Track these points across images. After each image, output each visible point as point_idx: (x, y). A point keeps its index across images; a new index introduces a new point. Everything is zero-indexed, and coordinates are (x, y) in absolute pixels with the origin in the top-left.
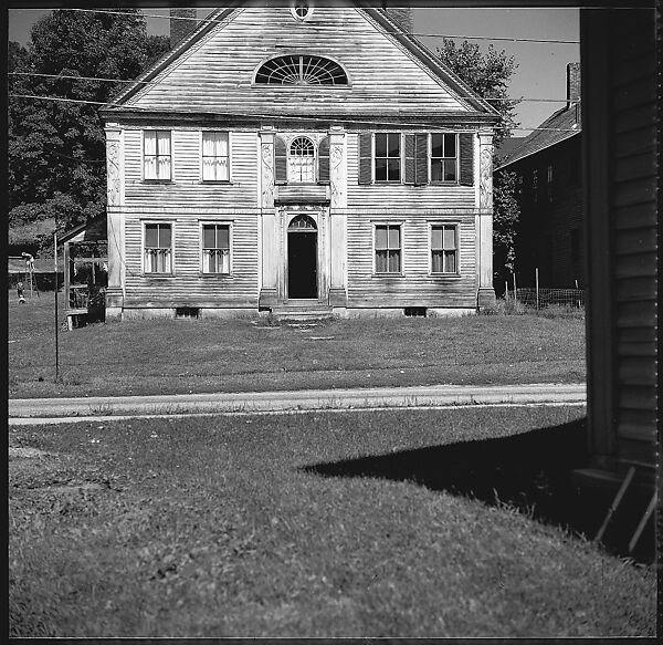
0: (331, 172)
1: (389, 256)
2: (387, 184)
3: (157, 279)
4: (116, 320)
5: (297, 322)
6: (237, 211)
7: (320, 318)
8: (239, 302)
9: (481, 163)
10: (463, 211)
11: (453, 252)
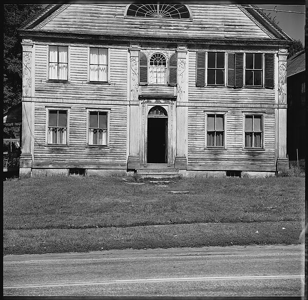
0: (178, 77)
1: (216, 135)
2: (215, 87)
3: (56, 149)
4: (27, 176)
5: (156, 179)
6: (113, 102)
7: (171, 177)
8: (113, 165)
10: (266, 106)
11: (259, 134)
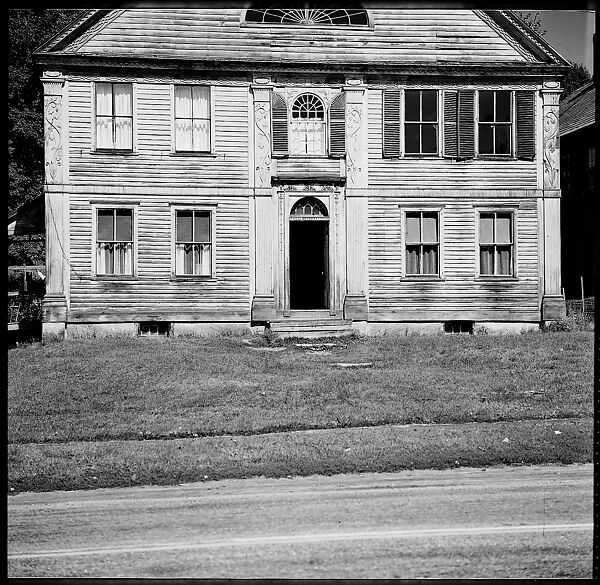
0: (347, 140)
2: (421, 157)
5: (307, 341)
6: (222, 192)
8: (224, 314)
9: (544, 130)
10: (520, 193)
11: (507, 248)
